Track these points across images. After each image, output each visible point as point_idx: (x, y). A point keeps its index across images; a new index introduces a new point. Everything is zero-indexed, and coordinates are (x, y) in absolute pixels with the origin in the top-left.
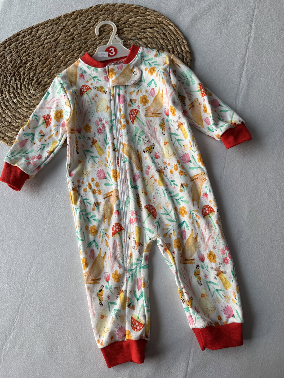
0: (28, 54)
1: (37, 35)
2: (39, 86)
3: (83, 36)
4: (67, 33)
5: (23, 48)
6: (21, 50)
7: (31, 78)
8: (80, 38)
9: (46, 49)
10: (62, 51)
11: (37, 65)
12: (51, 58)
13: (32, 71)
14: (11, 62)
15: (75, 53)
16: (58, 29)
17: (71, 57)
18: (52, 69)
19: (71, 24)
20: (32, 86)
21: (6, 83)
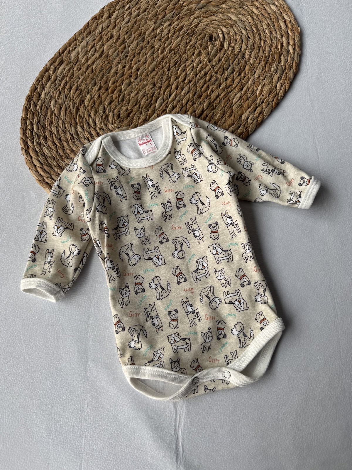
0: (77, 89)
1: (72, 59)
2: (122, 119)
3: (135, 33)
4: (111, 38)
5: (65, 83)
6: (64, 88)
7: (103, 115)
8: (132, 38)
9: (98, 71)
10: (119, 63)
11: (99, 96)
12: (112, 77)
13: (99, 105)
14: (61, 108)
15: (139, 58)
16: (94, 40)
17: (137, 64)
18: (123, 90)
19: (108, 27)
20: (112, 124)
21: (72, 139)
